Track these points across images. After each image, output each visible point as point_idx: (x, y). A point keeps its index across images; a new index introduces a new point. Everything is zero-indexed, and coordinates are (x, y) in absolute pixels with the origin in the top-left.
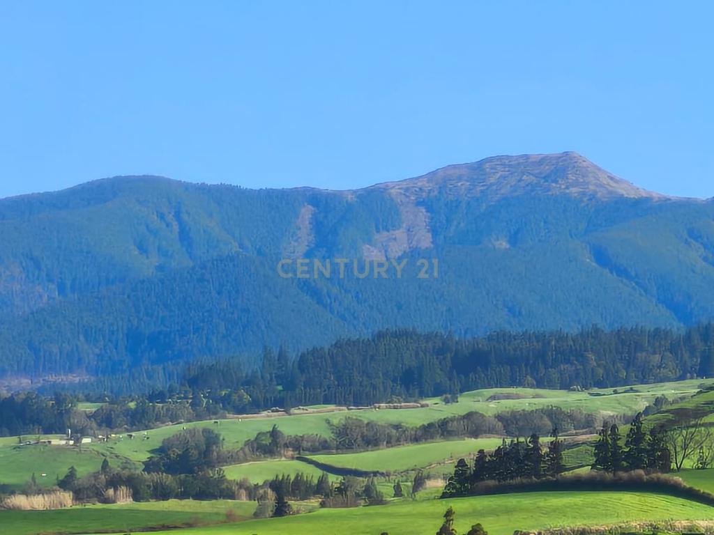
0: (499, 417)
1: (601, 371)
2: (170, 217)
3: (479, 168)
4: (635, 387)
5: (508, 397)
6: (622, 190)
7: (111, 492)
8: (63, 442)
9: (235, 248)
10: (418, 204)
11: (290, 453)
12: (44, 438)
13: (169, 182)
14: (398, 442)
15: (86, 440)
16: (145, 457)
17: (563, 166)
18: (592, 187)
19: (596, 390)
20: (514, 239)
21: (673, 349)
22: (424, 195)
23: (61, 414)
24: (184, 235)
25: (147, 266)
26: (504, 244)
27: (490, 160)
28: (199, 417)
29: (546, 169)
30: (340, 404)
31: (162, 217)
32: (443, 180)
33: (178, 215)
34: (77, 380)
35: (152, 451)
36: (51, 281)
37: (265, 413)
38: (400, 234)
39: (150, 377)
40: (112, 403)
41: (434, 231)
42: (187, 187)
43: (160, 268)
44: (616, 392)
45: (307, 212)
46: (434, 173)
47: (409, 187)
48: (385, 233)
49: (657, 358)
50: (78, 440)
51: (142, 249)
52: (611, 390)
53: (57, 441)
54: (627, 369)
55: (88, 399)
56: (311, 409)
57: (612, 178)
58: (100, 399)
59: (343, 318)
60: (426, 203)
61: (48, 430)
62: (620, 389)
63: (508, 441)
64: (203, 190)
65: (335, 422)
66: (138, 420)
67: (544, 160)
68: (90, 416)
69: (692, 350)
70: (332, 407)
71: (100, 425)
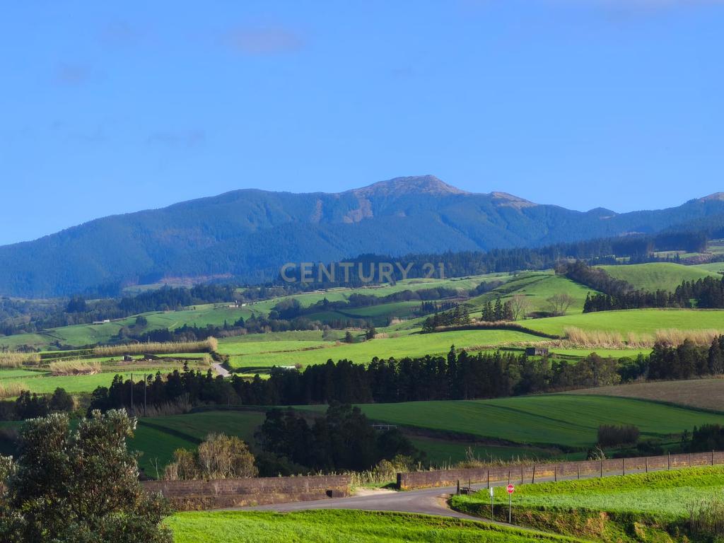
0: (418, 292)
1: (454, 271)
2: (262, 207)
3: (391, 183)
4: (470, 277)
5: (417, 282)
6: (451, 191)
7: (262, 328)
8: (234, 306)
9: (290, 220)
10: (366, 198)
11: (332, 309)
12: (226, 304)
13: (261, 191)
14: (376, 303)
15: (244, 305)
16: (269, 311)
17: (427, 181)
18: (439, 190)
19: (453, 279)
20: (407, 213)
21: (484, 260)
22: (369, 194)
23: (229, 293)
24: (268, 214)
25: (253, 228)
26: (404, 215)
27: (396, 179)
28: (290, 294)
29: (420, 182)
30: (347, 287)
31: (258, 206)
32: (376, 188)
33: (265, 206)
34: (227, 276)
35: (271, 309)
36: (213, 234)
37: (316, 291)
38: (359, 211)
39: (259, 275)
40: (250, 288)
41: (373, 210)
42: (269, 193)
43: (259, 228)
44: (461, 279)
45: (320, 203)
46: (372, 185)
47: (363, 191)
48: (352, 211)
49: (478, 264)
50: (240, 305)
51: (251, 221)
52: (459, 279)
53: (232, 306)
54: (465, 269)
55: (240, 287)
56: (335, 289)
57: (447, 186)
58: (245, 286)
59: (337, 247)
60: (370, 198)
61: (225, 301)
62: (463, 278)
63: (424, 302)
64: (276, 194)
65: (346, 294)
66: (262, 296)
67: (419, 179)
68: (242, 294)
69: (492, 261)
70: (344, 288)
71: (246, 297)
